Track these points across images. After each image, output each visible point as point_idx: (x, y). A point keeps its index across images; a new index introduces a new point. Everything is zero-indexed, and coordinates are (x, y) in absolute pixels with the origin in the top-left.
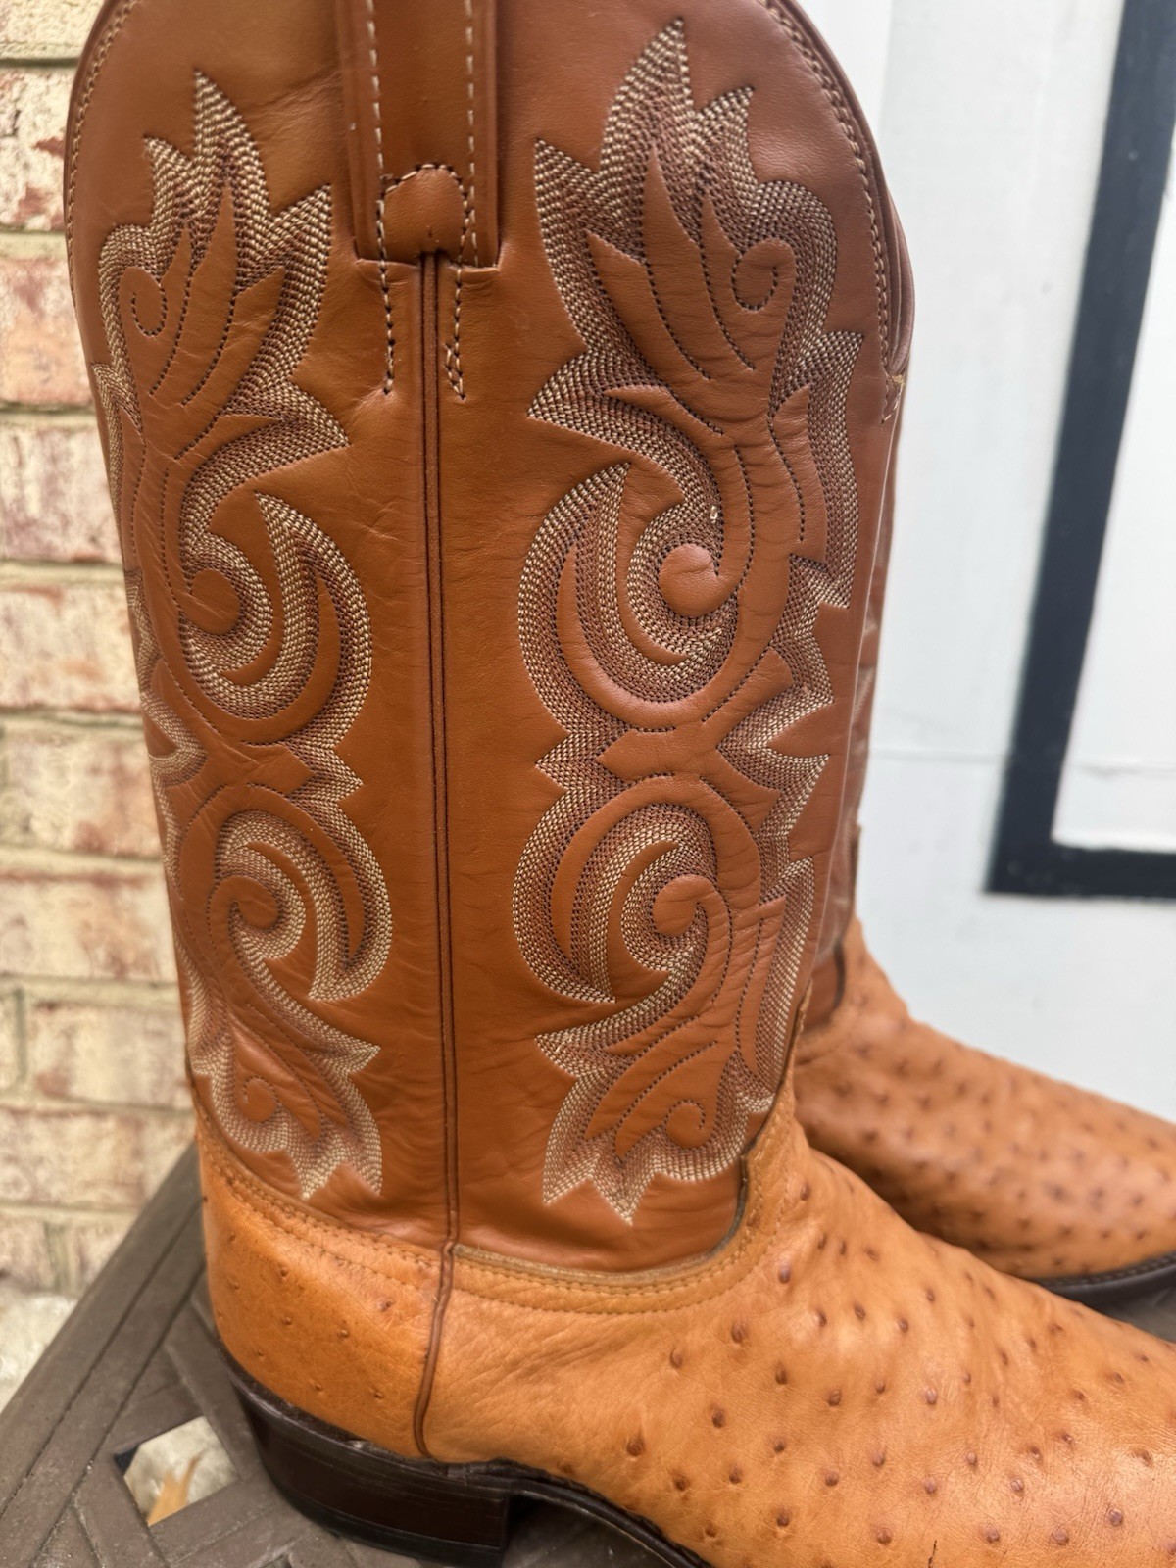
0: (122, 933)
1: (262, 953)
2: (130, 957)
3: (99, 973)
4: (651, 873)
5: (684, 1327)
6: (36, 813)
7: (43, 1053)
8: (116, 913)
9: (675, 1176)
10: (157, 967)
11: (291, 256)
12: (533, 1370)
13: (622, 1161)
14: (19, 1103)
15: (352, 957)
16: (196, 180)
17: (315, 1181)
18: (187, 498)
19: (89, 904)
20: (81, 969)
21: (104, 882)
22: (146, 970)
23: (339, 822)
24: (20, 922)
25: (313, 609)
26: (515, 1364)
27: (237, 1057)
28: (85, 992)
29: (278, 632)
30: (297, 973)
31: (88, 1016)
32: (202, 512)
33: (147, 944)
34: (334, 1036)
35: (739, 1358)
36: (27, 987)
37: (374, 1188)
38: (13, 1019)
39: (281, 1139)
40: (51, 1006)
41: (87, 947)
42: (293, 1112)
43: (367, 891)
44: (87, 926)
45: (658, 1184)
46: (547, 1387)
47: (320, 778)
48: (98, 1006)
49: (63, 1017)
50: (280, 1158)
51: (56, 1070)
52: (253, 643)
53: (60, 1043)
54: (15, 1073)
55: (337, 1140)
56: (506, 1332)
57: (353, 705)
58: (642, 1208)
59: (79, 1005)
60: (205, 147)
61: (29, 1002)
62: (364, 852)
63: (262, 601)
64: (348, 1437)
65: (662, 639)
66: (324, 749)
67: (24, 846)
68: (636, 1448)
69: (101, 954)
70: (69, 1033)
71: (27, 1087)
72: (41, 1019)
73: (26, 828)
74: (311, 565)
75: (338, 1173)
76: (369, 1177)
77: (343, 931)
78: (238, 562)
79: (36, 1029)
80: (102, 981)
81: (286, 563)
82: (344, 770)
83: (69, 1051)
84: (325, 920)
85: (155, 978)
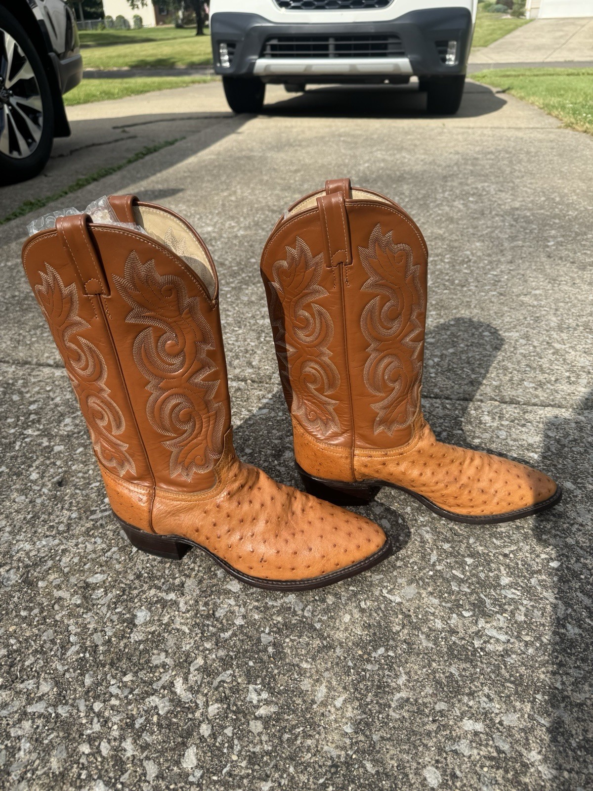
1: (101, 424)
4: (178, 409)
5: (207, 504)
9: (199, 472)
11: (71, 294)
12: (173, 514)
13: (187, 468)
15: (119, 426)
16: (50, 280)
17: (123, 473)
18: (63, 336)
23: (108, 399)
25: (93, 357)
26: (169, 513)
27: (102, 446)
29: (87, 361)
30: (109, 428)
32: (66, 338)
34: (119, 442)
35: (219, 512)
37: (135, 475)
39: (114, 464)
42: (116, 458)
43: (117, 413)
45: (195, 473)
46: (177, 518)
47: (102, 390)
50: (114, 468)
52: (83, 363)
55: (126, 464)
56: (167, 505)
57: (105, 375)
58: (193, 479)
60: (50, 274)
62: (115, 405)
63: (82, 354)
64: (140, 530)
65: (169, 360)
66: (102, 384)
68: (197, 531)
74: (90, 349)
75: (128, 471)
76: (133, 472)
77: (115, 420)
78: (76, 348)
81: (85, 349)
82: (107, 389)
84: (111, 418)
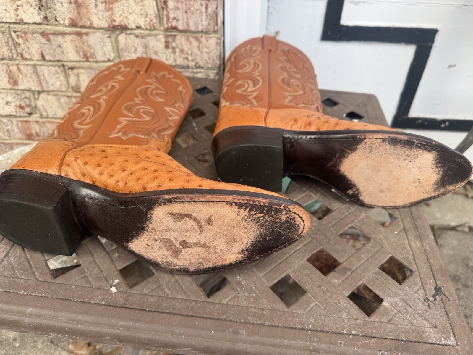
0: (86, 48)
2: (89, 55)
3: (82, 59)
6: (57, 16)
7: (73, 81)
8: (83, 43)
10: (96, 57)
14: (69, 94)
19: (75, 41)
20: (77, 58)
21: (79, 34)
22: (93, 58)
24: (60, 46)
28: (79, 64)
31: (81, 71)
33: (92, 51)
36: (65, 63)
38: (63, 73)
40: (72, 68)
41: (77, 52)
44: (76, 47)
48: (83, 68)
49: (75, 71)
51: (76, 85)
53: (76, 78)
54: (67, 86)
59: (79, 68)
61: (67, 68)
67: (56, 25)
69: (81, 54)
70: (78, 75)
71: (70, 90)
72: (70, 72)
73: (56, 20)
79: (69, 75)
80: (82, 61)
83: (79, 80)
85: (95, 60)
